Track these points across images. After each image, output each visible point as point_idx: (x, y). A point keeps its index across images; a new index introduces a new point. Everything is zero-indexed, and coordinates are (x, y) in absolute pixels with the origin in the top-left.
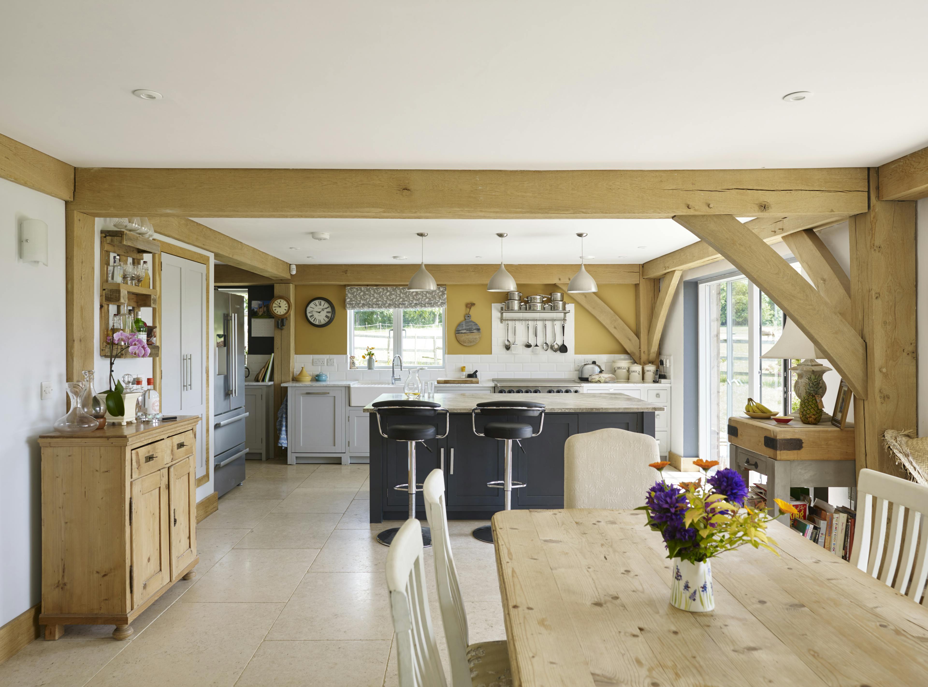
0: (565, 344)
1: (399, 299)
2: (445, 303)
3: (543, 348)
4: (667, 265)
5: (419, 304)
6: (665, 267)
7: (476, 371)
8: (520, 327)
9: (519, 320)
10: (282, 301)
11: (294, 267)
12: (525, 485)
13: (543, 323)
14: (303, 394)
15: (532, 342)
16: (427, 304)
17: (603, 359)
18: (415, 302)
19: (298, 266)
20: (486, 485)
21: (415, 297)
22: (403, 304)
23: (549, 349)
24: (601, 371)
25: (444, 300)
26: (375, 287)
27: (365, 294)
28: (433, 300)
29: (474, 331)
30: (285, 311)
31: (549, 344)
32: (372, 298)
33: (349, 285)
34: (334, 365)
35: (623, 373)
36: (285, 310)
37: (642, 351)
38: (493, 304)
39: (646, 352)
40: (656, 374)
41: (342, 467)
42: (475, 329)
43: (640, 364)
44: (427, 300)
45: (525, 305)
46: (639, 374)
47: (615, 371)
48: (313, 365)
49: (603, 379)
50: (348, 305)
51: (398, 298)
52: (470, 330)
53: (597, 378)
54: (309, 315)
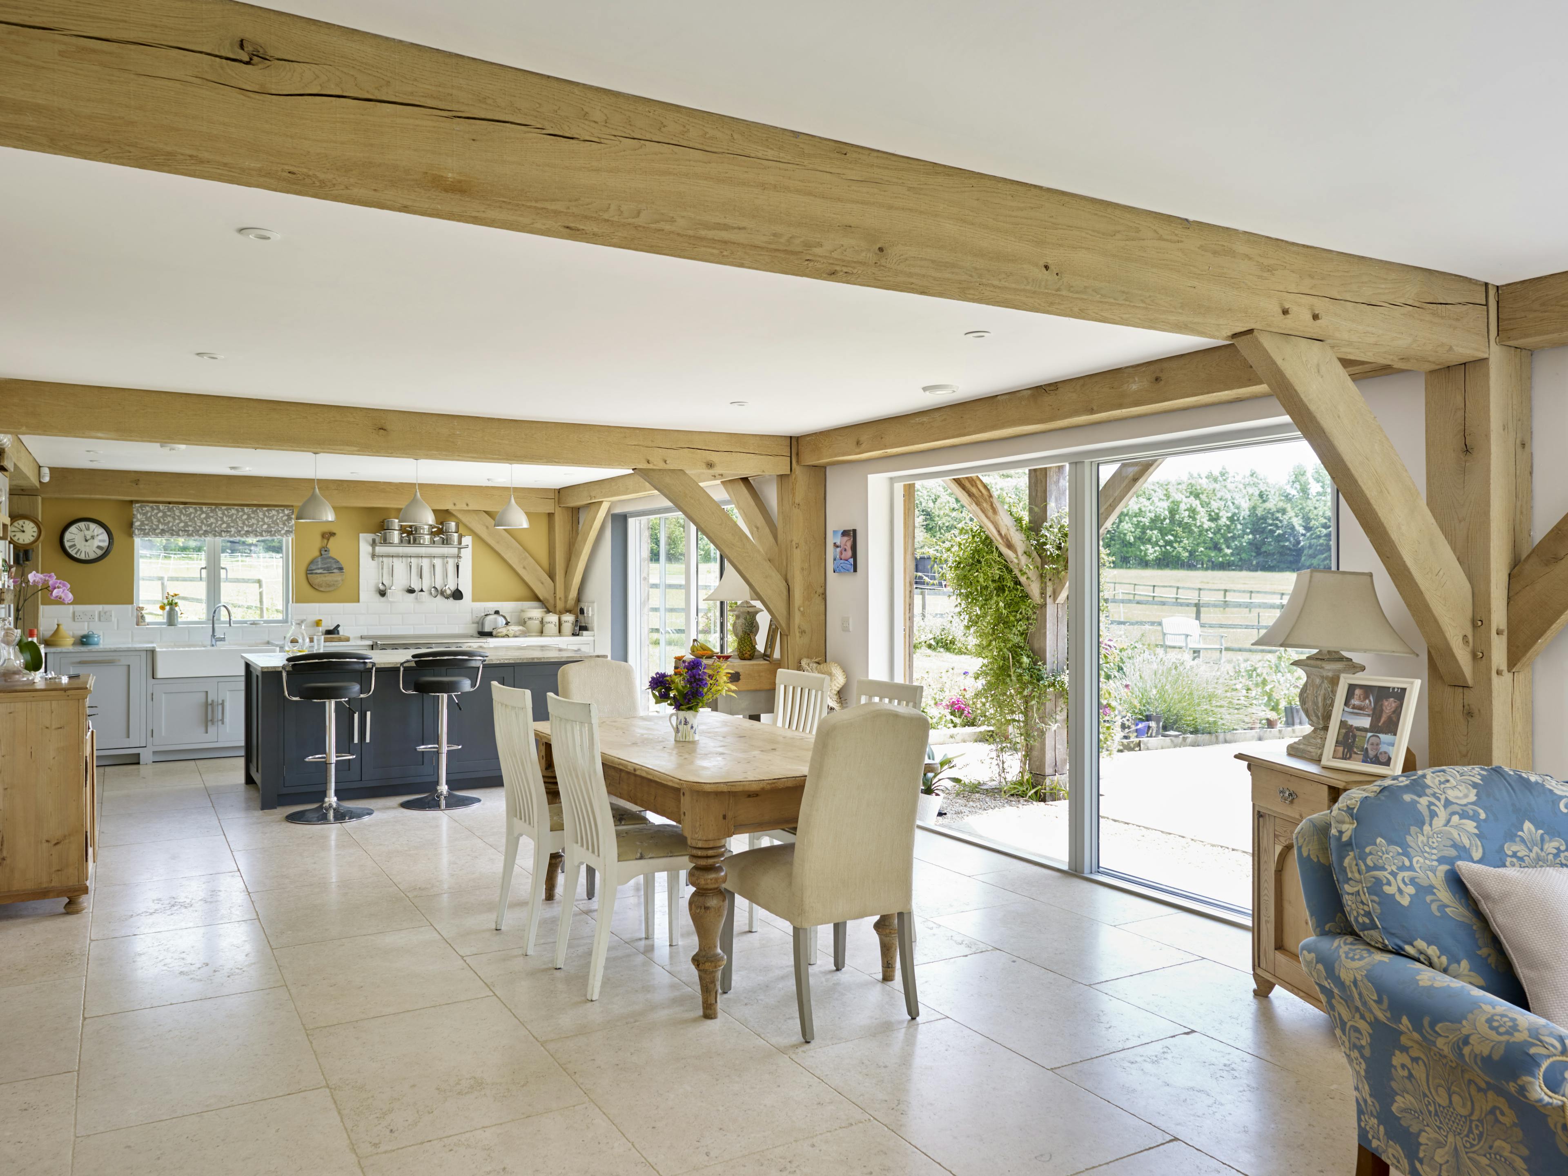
0: (459, 588)
1: (221, 525)
2: (291, 532)
3: (431, 593)
4: (593, 494)
5: (252, 532)
6: (590, 496)
7: (338, 626)
8: (400, 566)
9: (398, 556)
10: (27, 522)
11: (46, 471)
12: (460, 747)
13: (431, 562)
14: (73, 663)
15: (415, 586)
16: (265, 531)
17: (507, 607)
18: (246, 529)
19: (52, 470)
20: (416, 749)
21: (246, 522)
22: (228, 532)
23: (439, 596)
24: (507, 623)
25: (292, 527)
26: (181, 506)
27: (165, 515)
28: (273, 527)
29: (335, 571)
30: (32, 539)
31: (439, 589)
32: (177, 521)
33: (137, 502)
34: (111, 621)
35: (535, 624)
36: (33, 536)
37: (558, 598)
38: (361, 535)
39: (563, 598)
40: (576, 626)
41: (141, 767)
42: (336, 568)
43: (555, 613)
44: (265, 527)
45: (408, 536)
46: (555, 625)
47: (525, 622)
48: (74, 620)
49: (511, 633)
50: (136, 531)
51: (220, 523)
52: (329, 570)
53: (504, 631)
54: (67, 545)
